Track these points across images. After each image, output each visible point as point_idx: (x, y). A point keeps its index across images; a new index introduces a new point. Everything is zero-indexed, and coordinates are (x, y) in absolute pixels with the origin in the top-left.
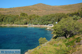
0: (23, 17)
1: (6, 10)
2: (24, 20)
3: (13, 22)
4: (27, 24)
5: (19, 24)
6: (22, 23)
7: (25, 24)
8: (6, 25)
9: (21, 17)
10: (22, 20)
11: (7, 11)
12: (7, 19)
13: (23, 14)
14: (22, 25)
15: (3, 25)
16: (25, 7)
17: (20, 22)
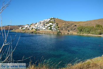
0: (98, 28)
1: (84, 22)
2: (99, 31)
3: (89, 32)
4: (101, 34)
5: (94, 34)
6: (96, 33)
7: (99, 34)
8: (84, 34)
9: (96, 28)
10: (97, 31)
11: (85, 24)
12: (85, 30)
13: (98, 26)
14: (96, 35)
15: (81, 34)
16: (100, 20)
17: (95, 32)
